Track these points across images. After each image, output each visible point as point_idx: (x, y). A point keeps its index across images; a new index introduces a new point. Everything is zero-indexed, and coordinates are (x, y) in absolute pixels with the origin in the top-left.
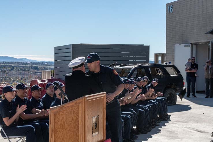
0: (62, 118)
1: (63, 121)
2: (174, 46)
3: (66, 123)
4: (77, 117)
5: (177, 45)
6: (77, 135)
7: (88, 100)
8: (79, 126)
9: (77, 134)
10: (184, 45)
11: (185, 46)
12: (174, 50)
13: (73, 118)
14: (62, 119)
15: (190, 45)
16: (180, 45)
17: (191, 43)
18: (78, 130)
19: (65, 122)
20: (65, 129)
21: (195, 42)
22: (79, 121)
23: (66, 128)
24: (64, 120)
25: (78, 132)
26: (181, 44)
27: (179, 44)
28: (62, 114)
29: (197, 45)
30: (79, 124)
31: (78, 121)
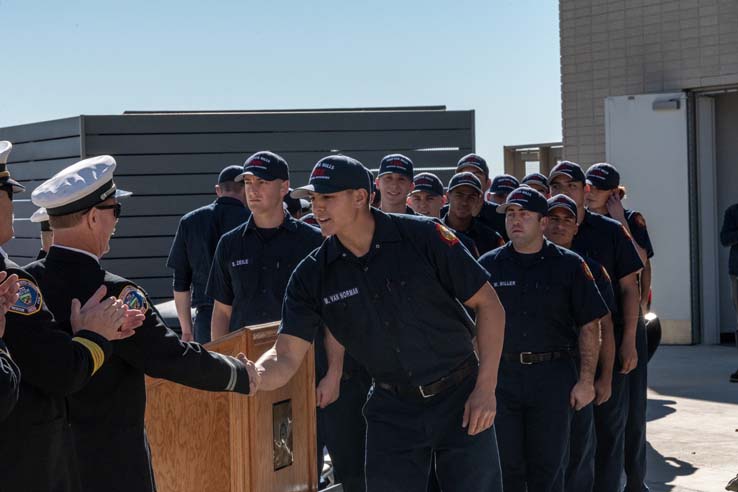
0: (169, 405)
1: (174, 419)
2: (602, 107)
3: (182, 422)
4: (223, 400)
5: (615, 98)
6: (223, 465)
7: (257, 341)
8: (228, 432)
9: (223, 459)
10: (653, 97)
11: (657, 106)
12: (603, 125)
13: (207, 405)
14: (170, 411)
15: (683, 97)
16: (633, 98)
17: (687, 91)
18: (228, 444)
19: (179, 421)
20: (182, 446)
21: (706, 82)
22: (231, 416)
23: (185, 443)
24: (177, 413)
25: (229, 454)
26: (636, 97)
27: (626, 97)
28: (167, 395)
29: (716, 97)
30: (228, 425)
31: (227, 416)
